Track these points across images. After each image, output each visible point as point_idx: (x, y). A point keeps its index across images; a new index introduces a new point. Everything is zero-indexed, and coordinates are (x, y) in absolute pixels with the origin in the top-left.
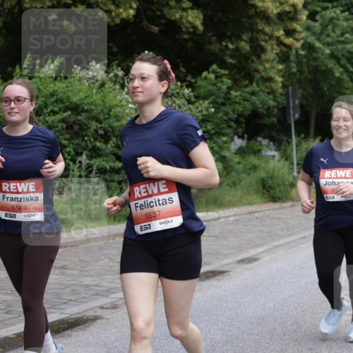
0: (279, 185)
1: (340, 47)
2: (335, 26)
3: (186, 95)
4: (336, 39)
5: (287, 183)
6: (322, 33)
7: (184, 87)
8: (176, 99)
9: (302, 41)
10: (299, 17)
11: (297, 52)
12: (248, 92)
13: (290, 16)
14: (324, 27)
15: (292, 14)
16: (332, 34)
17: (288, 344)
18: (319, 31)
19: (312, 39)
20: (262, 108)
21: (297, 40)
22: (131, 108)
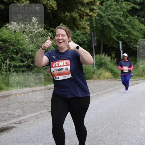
0: (88, 73)
1: (113, 16)
2: (111, 8)
3: (50, 35)
4: (111, 13)
5: (91, 72)
6: (105, 10)
7: (49, 32)
8: (46, 37)
9: (97, 14)
10: (96, 4)
11: (95, 18)
12: (75, 35)
13: (92, 3)
14: (106, 8)
15: (93, 2)
16: (110, 11)
17: (92, 138)
18: (104, 9)
19: (101, 13)
20: (81, 41)
21: (95, 13)
22: (27, 41)
